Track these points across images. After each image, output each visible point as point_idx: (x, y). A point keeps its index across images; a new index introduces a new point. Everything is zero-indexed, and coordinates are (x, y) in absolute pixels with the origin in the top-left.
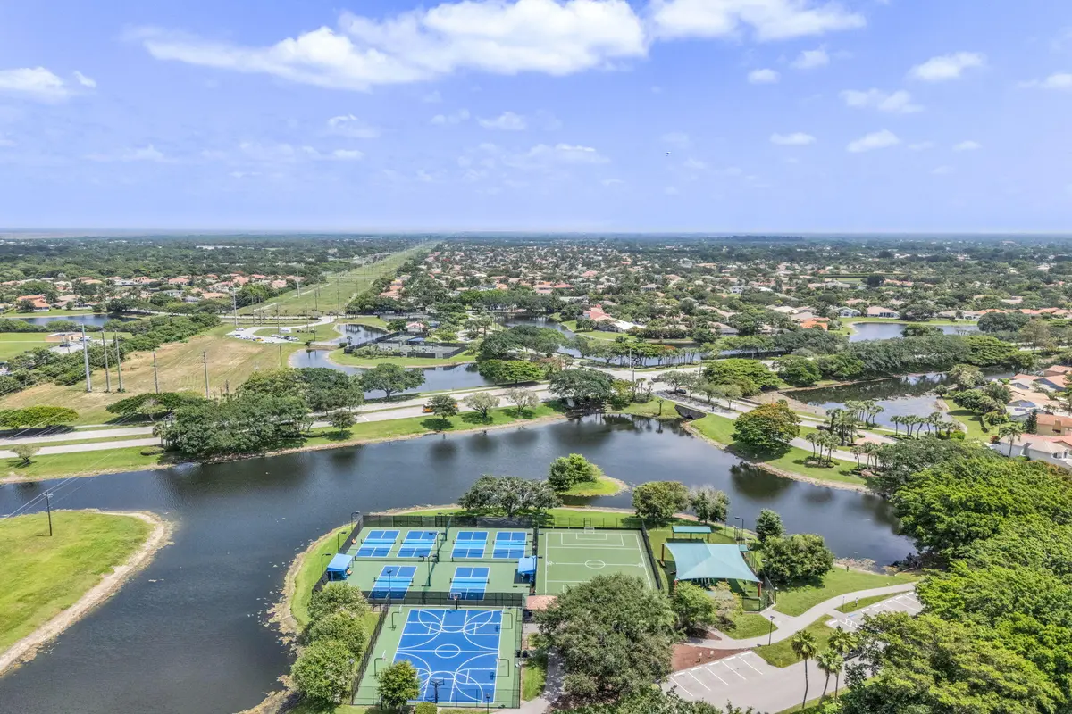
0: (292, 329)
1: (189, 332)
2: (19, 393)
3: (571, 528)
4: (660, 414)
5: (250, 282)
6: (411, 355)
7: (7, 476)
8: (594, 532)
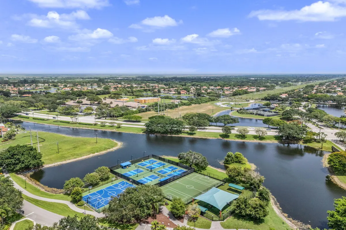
0: (234, 103)
1: (204, 102)
2: (145, 113)
3: (204, 175)
4: (322, 148)
5: (248, 89)
6: (257, 114)
7: (113, 130)
8: (209, 178)
